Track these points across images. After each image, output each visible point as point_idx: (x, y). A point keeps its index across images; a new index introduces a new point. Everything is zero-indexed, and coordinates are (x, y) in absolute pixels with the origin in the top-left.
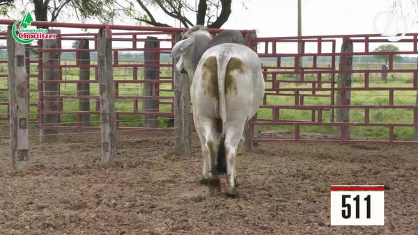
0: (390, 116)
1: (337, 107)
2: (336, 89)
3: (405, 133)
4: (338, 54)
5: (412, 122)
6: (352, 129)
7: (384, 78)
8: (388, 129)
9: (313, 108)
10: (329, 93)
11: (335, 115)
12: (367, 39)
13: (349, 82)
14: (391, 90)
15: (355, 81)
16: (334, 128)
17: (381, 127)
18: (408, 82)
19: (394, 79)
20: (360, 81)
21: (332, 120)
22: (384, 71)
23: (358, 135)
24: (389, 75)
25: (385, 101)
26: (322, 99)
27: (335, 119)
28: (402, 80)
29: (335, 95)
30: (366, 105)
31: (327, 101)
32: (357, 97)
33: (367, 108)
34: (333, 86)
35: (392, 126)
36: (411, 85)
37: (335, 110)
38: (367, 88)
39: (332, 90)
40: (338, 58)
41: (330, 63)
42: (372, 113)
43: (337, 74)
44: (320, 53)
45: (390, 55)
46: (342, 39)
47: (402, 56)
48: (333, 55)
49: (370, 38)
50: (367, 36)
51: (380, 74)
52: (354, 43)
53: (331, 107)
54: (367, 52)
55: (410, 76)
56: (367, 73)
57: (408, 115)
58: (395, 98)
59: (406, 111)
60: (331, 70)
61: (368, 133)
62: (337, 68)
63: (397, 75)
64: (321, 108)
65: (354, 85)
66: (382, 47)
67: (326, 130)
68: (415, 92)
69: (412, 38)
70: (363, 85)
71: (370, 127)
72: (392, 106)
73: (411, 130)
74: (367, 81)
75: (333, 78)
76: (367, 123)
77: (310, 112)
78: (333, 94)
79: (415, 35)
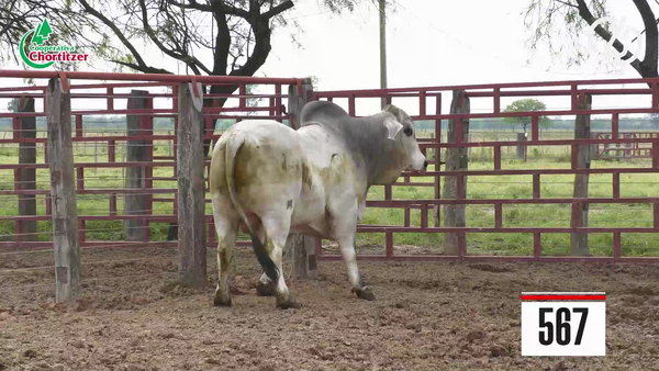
0: (532, 215)
1: (444, 202)
2: (443, 174)
3: (555, 244)
4: (445, 117)
5: (568, 226)
6: (470, 239)
7: (522, 154)
8: (531, 237)
9: (407, 205)
10: (431, 179)
11: (442, 214)
12: (496, 92)
13: (464, 162)
14: (537, 174)
15: (475, 160)
16: (441, 236)
17: (517, 234)
18: (561, 160)
19: (537, 156)
20: (484, 160)
21: (437, 224)
22: (522, 144)
23: (478, 246)
24: (530, 149)
25: (524, 191)
26: (421, 190)
27: (442, 223)
28: (551, 158)
29: (442, 184)
30: (497, 198)
31: (428, 193)
32: (474, 186)
33: (498, 204)
34: (438, 168)
35: (537, 232)
36: (568, 166)
37: (442, 206)
38: (497, 171)
39: (437, 174)
40: (445, 123)
41: (433, 131)
42: (506, 210)
43: (443, 150)
44: (423, 116)
45: (535, 117)
46: (451, 92)
47: (551, 117)
48: (438, 118)
49: (502, 90)
50: (497, 87)
51: (514, 149)
52: (471, 99)
53: (438, 202)
54: (497, 113)
55: (567, 150)
56: (497, 146)
59: (558, 208)
60: (436, 143)
61: (496, 244)
62: (445, 140)
63: (541, 149)
64: (425, 205)
65: (472, 167)
66: (517, 103)
67: (427, 241)
68: (572, 177)
69: (569, 88)
70: (491, 166)
71: (501, 235)
72: (537, 200)
73: (565, 239)
74: (497, 159)
75: (438, 155)
76: (498, 229)
77: (401, 211)
78: (438, 181)
79: (574, 84)
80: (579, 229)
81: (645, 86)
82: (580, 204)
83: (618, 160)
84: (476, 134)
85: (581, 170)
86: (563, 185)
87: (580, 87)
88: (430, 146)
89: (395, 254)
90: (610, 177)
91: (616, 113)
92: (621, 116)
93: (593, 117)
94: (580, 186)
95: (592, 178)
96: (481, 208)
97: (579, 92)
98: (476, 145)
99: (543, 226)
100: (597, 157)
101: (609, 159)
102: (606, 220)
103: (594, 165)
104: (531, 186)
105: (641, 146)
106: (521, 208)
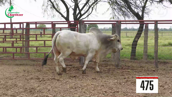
0: (43, 49)
1: (24, 47)
2: (24, 41)
4: (25, 29)
7: (41, 37)
9: (16, 48)
13: (29, 38)
14: (45, 41)
16: (24, 54)
17: (40, 54)
23: (32, 56)
24: (43, 35)
26: (19, 44)
27: (24, 51)
29: (24, 43)
31: (21, 45)
32: (32, 43)
33: (37, 47)
34: (23, 39)
35: (45, 53)
37: (24, 48)
38: (36, 40)
39: (23, 41)
43: (24, 36)
45: (45, 29)
48: (23, 29)
49: (37, 23)
51: (40, 35)
52: (30, 25)
54: (36, 28)
56: (36, 35)
58: (46, 43)
61: (36, 56)
62: (24, 33)
66: (40, 25)
67: (21, 55)
69: (51, 23)
72: (45, 46)
76: (37, 53)
79: (52, 22)
81: (67, 22)
84: (31, 32)
89: (15, 58)
91: (61, 28)
93: (56, 29)
97: (53, 24)
98: (31, 35)
104: (43, 43)
106: (41, 48)
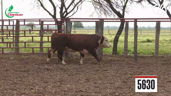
0: (32, 45)
1: (15, 42)
2: (14, 37)
3: (37, 50)
4: (15, 25)
5: (39, 47)
6: (20, 49)
7: (30, 33)
8: (32, 49)
9: (7, 43)
10: (12, 38)
11: (14, 45)
12: (24, 21)
13: (19, 34)
14: (33, 37)
15: (21, 34)
16: (14, 49)
17: (29, 49)
18: (38, 34)
19: (33, 33)
20: (22, 34)
21: (13, 47)
22: (30, 31)
23: (22, 51)
24: (32, 32)
25: (30, 40)
26: (10, 40)
27: (14, 46)
29: (14, 38)
30: (25, 41)
31: (12, 41)
32: (21, 39)
33: (25, 43)
34: (13, 35)
35: (33, 48)
36: (39, 35)
37: (14, 43)
38: (25, 36)
39: (13, 37)
40: (15, 26)
41: (12, 28)
42: (27, 44)
43: (14, 32)
44: (9, 25)
45: (32, 26)
46: (16, 20)
47: (35, 26)
48: (13, 25)
49: (25, 20)
50: (24, 20)
51: (29, 32)
52: (20, 22)
53: (13, 42)
54: (25, 25)
55: (38, 32)
56: (25, 31)
57: (38, 45)
58: (34, 39)
59: (37, 43)
60: (13, 31)
61: (25, 51)
62: (15, 30)
63: (34, 32)
64: (10, 43)
65: (20, 35)
66: (29, 23)
67: (11, 50)
68: (40, 37)
70: (24, 35)
71: (26, 49)
72: (33, 42)
73: (39, 49)
74: (25, 34)
75: (13, 33)
76: (25, 47)
77: (6, 44)
78: (13, 38)
79: (40, 19)
80: (41, 48)
81: (54, 20)
82: (41, 42)
83: (49, 34)
84: (21, 28)
85: (42, 36)
86: (38, 39)
87: (41, 20)
88: (11, 31)
89: (4, 53)
90: (47, 37)
91: (48, 25)
92: (49, 26)
93: (44, 26)
94: (42, 39)
95: (44, 37)
96: (22, 43)
97: (41, 21)
98: (21, 31)
99: (34, 47)
100: (45, 34)
101: (47, 34)
102: (47, 46)
103: (44, 35)
104: (32, 39)
105: (53, 31)
106: (30, 43)
